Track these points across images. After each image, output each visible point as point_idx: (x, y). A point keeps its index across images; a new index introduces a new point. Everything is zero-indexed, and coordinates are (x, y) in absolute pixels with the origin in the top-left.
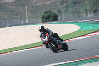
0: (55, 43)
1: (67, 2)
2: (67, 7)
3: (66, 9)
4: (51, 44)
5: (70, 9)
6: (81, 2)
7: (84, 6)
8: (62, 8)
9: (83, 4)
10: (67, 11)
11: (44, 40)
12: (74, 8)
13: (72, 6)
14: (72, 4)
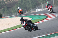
0: (30, 26)
1: (4, 7)
2: (4, 10)
3: (3, 11)
4: (27, 27)
5: (5, 11)
6: (12, 7)
7: (14, 9)
8: (1, 11)
9: (13, 8)
10: (4, 12)
11: (23, 25)
12: (8, 10)
13: (7, 9)
14: (7, 8)
